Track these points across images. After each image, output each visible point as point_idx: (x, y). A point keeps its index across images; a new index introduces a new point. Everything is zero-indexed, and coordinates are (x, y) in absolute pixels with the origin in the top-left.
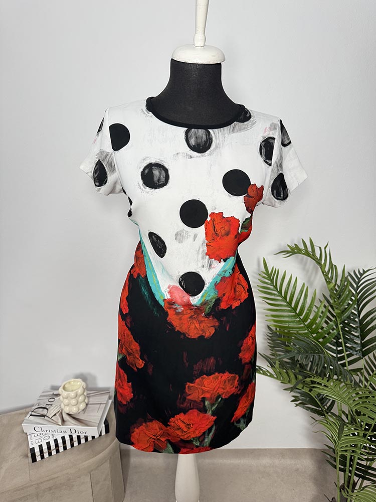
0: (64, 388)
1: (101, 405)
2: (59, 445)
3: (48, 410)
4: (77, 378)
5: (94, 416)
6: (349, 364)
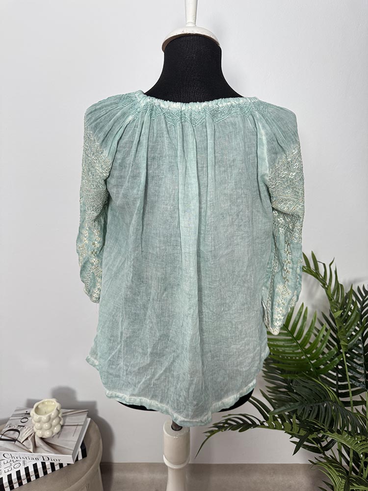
2: (31, 475)
3: (19, 433)
5: (69, 441)
6: (353, 396)
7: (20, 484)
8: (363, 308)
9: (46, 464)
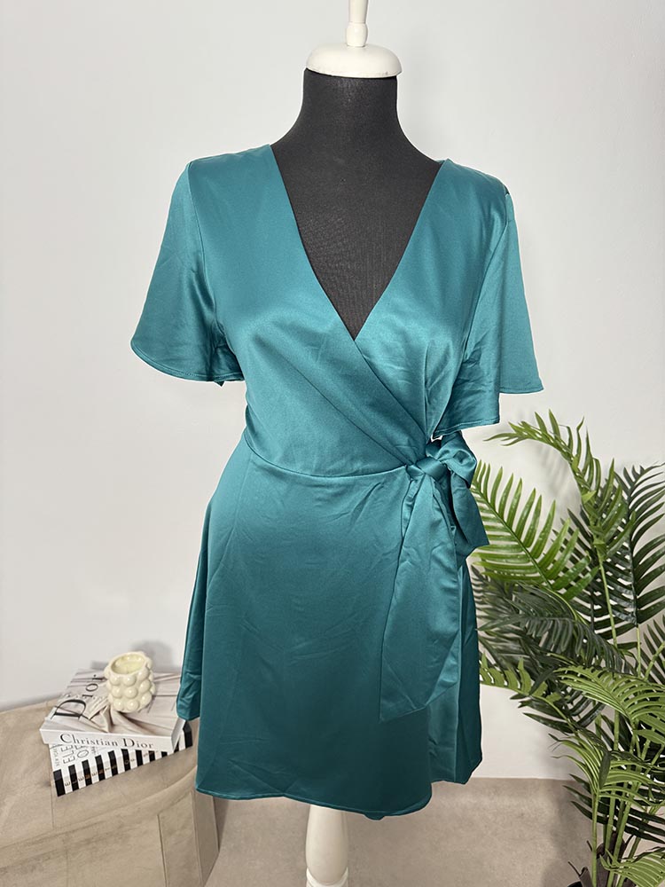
0: (114, 667)
2: (105, 767)
3: (84, 704)
4: (137, 650)
5: (164, 717)
6: (618, 634)
7: (89, 782)
8: (631, 499)
9: (130, 752)
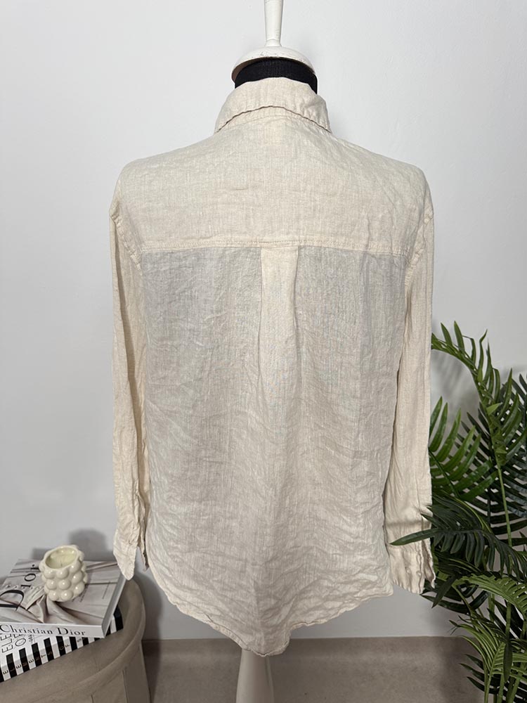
1: (110, 586)
2: (41, 655)
3: (22, 594)
5: (97, 605)
7: (26, 668)
9: (64, 639)
